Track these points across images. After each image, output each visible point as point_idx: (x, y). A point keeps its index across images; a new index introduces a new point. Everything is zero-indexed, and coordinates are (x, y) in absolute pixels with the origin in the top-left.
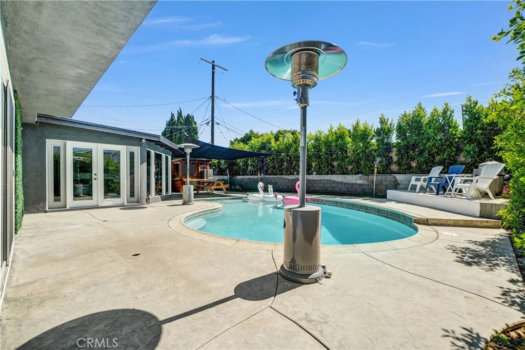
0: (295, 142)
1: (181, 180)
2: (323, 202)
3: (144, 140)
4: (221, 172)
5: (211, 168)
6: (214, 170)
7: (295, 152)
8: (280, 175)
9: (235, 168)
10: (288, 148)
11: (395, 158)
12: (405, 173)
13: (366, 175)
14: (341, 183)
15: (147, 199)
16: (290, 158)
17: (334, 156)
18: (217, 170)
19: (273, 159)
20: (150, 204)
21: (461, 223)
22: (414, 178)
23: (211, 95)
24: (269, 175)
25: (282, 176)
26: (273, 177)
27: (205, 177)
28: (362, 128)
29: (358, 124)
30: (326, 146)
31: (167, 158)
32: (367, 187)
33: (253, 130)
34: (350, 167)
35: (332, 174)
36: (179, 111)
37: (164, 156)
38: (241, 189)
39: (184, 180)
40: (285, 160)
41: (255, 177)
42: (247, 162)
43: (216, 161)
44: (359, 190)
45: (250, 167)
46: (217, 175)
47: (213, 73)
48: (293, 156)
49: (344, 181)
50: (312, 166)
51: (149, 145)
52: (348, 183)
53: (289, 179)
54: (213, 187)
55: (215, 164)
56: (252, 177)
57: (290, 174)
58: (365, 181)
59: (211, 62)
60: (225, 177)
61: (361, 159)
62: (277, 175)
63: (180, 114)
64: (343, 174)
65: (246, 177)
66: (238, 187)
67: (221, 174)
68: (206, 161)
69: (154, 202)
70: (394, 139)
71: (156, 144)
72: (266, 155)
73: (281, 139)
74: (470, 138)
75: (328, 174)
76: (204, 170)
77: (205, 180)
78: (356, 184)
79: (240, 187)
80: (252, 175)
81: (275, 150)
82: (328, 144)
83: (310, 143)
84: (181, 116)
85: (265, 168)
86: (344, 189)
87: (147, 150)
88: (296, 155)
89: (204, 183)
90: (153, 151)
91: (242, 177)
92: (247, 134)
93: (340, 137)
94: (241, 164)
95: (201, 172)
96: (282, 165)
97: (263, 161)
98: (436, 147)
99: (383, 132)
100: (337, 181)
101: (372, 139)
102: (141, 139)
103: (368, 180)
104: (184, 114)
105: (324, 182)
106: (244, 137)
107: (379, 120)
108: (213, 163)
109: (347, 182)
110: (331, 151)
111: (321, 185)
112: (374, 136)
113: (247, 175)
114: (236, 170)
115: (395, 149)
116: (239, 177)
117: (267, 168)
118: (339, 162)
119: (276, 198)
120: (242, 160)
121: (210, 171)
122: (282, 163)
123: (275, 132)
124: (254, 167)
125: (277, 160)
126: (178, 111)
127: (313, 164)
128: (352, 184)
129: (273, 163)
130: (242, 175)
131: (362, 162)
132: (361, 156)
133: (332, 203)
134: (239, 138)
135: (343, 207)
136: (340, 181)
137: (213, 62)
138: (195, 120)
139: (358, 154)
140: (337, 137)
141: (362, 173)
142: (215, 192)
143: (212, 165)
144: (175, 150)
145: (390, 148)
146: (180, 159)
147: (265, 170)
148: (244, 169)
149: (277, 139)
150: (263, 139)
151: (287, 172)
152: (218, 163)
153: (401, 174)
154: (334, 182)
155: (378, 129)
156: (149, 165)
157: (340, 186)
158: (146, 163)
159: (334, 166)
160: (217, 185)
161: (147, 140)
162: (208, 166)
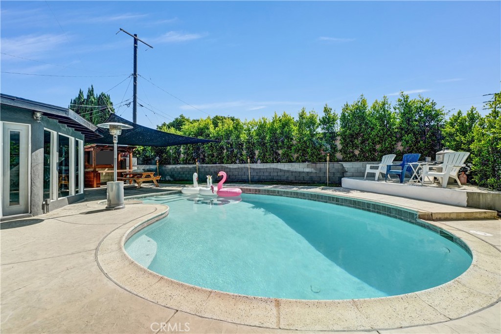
0: (236, 128)
1: (95, 171)
2: (280, 193)
3: (39, 115)
4: (146, 161)
5: (134, 156)
6: (138, 159)
7: (236, 140)
8: (219, 164)
9: (165, 156)
10: (228, 134)
11: (340, 147)
12: (351, 161)
13: (313, 162)
14: (288, 171)
15: (43, 205)
16: (231, 145)
17: (280, 144)
18: (141, 159)
19: (211, 146)
20: (50, 213)
21: (463, 216)
22: (368, 166)
23: (133, 73)
24: (206, 164)
25: (223, 165)
26: (212, 166)
27: (128, 168)
28: (308, 115)
29: (303, 112)
30: (271, 133)
31: (77, 143)
32: (314, 175)
33: (184, 116)
34: (296, 155)
35: (278, 162)
36: (91, 88)
37: (72, 140)
38: (172, 179)
39: (99, 172)
40: (225, 147)
41: (191, 166)
42: (179, 149)
43: (140, 148)
44: (307, 178)
45: (182, 155)
46: (142, 164)
47: (135, 48)
48: (234, 144)
49: (291, 169)
50: (255, 154)
51: (48, 122)
52: (296, 172)
53: (230, 168)
54: (141, 180)
55: (139, 152)
56: (185, 166)
57: (232, 163)
58: (313, 169)
59: (133, 35)
60: (153, 167)
61: (308, 147)
62: (216, 163)
63: (91, 92)
64: (289, 162)
65: (178, 166)
66: (168, 178)
67: (147, 164)
68: (129, 148)
69: (57, 208)
70: (338, 128)
71: (60, 122)
72: (203, 142)
73: (220, 124)
74: (407, 128)
75: (273, 163)
76: (125, 159)
77: (128, 170)
78: (303, 172)
79: (171, 177)
80: (186, 164)
81: (214, 137)
82: (273, 131)
83: (253, 130)
84: (93, 95)
85: (202, 156)
86: (291, 178)
87: (45, 131)
88: (238, 142)
89: (127, 174)
90: (55, 133)
91: (174, 166)
92: (177, 119)
93: (285, 124)
94: (171, 151)
95: (121, 161)
96: (222, 153)
97: (198, 149)
98: (378, 137)
99: (328, 121)
100: (284, 169)
101: (318, 127)
102: (33, 112)
103: (315, 168)
104: (97, 93)
105: (270, 171)
106: (174, 122)
107: (323, 109)
108: (137, 150)
109: (294, 170)
110: (276, 139)
111: (267, 174)
112: (320, 125)
113: (180, 164)
114: (165, 159)
115: (339, 138)
116: (170, 167)
117: (204, 156)
118: (285, 149)
119: (213, 191)
120: (173, 147)
121: (134, 160)
122: (221, 150)
123: (212, 117)
124: (188, 155)
125: (216, 148)
126: (89, 89)
127: (257, 152)
128: (300, 172)
129: (212, 151)
130: (174, 164)
131: (309, 150)
132: (308, 144)
133: (291, 195)
134: (167, 123)
135: (305, 199)
136: (287, 169)
137: (136, 35)
138: (111, 100)
139: (305, 142)
140: (283, 124)
141: (309, 161)
142: (143, 185)
143: (135, 153)
144: (92, 132)
145: (335, 137)
146: (94, 145)
147: (202, 158)
148: (176, 157)
149: (216, 125)
150: (199, 124)
151: (228, 161)
152: (143, 150)
153: (347, 161)
154: (281, 170)
155: (323, 118)
156: (47, 152)
157: (287, 174)
158: (42, 150)
159: (279, 155)
160: (146, 177)
161: (45, 114)
162: (131, 154)
